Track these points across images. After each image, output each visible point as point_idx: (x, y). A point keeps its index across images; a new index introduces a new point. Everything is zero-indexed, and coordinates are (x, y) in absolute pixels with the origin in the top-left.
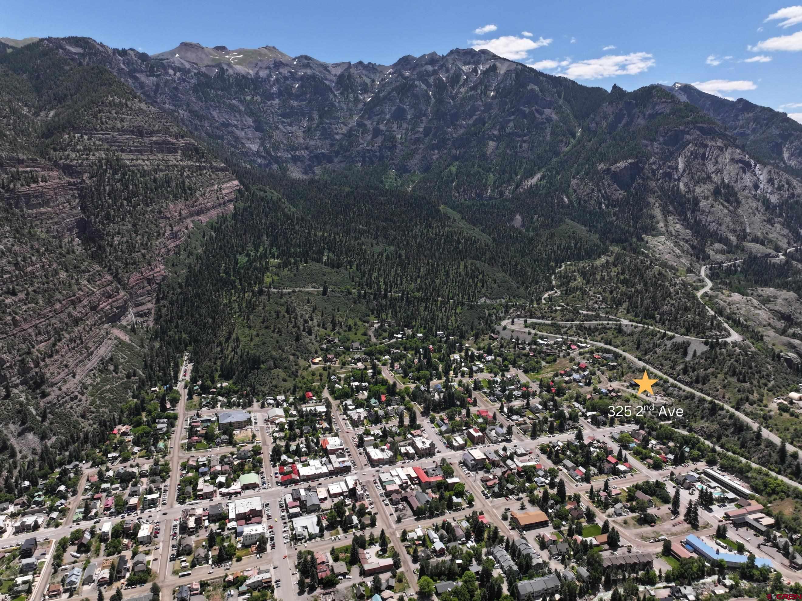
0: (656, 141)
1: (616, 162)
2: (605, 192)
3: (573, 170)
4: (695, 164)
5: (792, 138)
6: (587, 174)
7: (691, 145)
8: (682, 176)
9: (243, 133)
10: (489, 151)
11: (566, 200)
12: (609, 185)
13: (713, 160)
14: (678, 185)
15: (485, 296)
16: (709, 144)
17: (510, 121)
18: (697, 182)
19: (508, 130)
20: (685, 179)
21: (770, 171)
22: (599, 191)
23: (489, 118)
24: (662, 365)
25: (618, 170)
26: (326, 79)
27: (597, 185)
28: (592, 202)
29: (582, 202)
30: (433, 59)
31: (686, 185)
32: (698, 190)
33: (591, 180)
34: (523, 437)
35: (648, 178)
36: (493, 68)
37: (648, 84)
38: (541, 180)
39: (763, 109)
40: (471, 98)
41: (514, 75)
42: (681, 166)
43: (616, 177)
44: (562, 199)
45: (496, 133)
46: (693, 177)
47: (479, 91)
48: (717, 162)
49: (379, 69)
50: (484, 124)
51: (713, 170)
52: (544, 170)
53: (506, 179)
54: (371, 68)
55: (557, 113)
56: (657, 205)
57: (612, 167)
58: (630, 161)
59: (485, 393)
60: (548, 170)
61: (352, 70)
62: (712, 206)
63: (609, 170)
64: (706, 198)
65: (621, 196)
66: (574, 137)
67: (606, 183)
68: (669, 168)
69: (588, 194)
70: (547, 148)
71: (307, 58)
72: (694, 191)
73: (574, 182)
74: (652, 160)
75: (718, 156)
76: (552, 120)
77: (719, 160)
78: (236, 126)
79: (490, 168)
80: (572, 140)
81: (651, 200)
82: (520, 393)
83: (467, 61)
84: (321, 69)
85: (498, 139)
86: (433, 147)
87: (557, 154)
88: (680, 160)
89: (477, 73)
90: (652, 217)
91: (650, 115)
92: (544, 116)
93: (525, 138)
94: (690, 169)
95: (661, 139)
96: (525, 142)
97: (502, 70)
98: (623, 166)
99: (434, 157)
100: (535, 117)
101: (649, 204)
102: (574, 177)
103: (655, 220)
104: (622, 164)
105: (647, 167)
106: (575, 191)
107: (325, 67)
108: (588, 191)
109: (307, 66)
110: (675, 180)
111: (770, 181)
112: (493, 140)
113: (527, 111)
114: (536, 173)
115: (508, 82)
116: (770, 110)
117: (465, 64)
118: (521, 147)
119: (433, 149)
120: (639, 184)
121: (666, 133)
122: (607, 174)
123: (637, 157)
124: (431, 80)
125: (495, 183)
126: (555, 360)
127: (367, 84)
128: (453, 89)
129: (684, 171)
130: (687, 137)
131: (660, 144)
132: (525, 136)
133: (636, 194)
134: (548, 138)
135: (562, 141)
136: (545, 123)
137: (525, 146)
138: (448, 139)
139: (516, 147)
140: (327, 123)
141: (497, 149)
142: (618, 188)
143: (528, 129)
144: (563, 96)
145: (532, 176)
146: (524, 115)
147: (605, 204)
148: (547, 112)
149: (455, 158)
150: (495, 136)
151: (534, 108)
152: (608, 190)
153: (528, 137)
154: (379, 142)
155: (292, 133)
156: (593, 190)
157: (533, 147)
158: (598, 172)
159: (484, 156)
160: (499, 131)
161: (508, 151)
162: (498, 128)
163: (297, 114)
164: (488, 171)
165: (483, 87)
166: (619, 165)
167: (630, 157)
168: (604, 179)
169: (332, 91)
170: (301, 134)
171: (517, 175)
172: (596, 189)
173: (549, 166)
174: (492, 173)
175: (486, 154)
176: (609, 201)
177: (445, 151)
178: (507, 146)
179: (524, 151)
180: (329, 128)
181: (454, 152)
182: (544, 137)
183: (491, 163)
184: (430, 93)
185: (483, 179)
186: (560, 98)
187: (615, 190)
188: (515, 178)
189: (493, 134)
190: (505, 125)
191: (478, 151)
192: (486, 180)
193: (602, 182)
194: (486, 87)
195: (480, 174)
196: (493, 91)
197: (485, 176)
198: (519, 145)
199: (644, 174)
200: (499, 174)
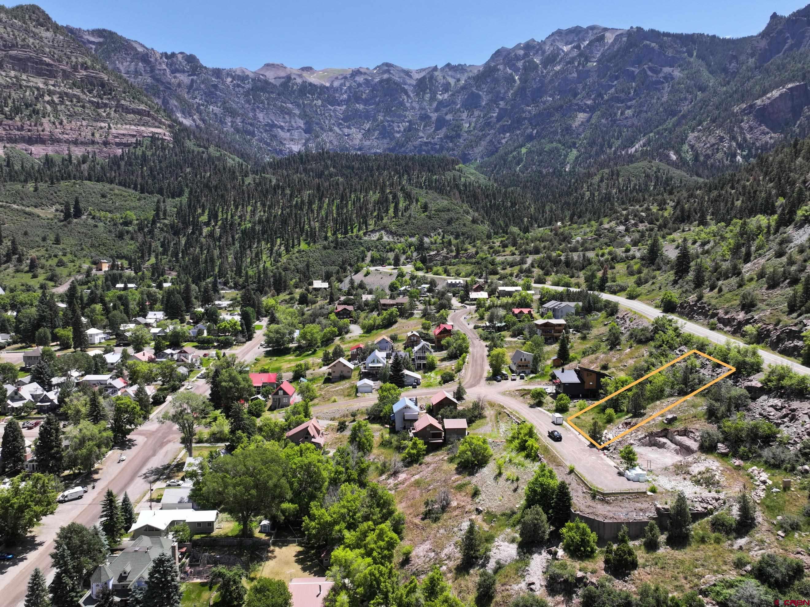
2: (745, 140)
3: (694, 123)
6: (713, 121)
9: (288, 134)
10: (576, 125)
11: (674, 157)
12: (751, 129)
17: (613, 86)
19: (607, 97)
22: (733, 138)
23: (584, 88)
25: (767, 102)
26: (405, 84)
27: (730, 131)
28: (719, 155)
29: (702, 158)
30: (529, 47)
33: (720, 126)
36: (601, 39)
38: (644, 146)
41: (625, 39)
43: (764, 114)
44: (667, 156)
45: (589, 102)
47: (576, 64)
49: (468, 70)
50: (575, 95)
52: (651, 134)
53: (593, 152)
54: (460, 69)
55: (682, 70)
57: (759, 102)
58: (790, 86)
60: (657, 133)
61: (436, 73)
63: (751, 106)
65: (772, 141)
67: (746, 126)
69: (713, 145)
70: (661, 109)
71: (387, 65)
73: (691, 136)
76: (673, 79)
78: (282, 128)
79: (574, 144)
80: (700, 95)
83: (570, 40)
84: (402, 75)
85: (592, 109)
86: (504, 130)
89: (579, 49)
92: (662, 75)
93: (629, 103)
96: (629, 108)
97: (610, 38)
98: (777, 95)
99: (503, 141)
100: (647, 76)
102: (693, 131)
104: (775, 93)
106: (692, 147)
107: (407, 73)
108: (713, 141)
109: (388, 71)
112: (584, 111)
113: (636, 71)
114: (638, 140)
115: (616, 48)
117: (567, 44)
118: (622, 113)
119: (505, 132)
122: (748, 114)
123: (804, 79)
124: (520, 64)
127: (449, 83)
128: (546, 69)
132: (631, 100)
134: (665, 99)
135: (686, 99)
136: (663, 83)
137: (629, 112)
138: (525, 118)
139: (615, 114)
140: (388, 121)
141: (588, 120)
142: (767, 130)
143: (635, 91)
144: (695, 54)
145: (632, 144)
146: (632, 77)
147: (743, 157)
148: (667, 70)
149: (530, 138)
150: (588, 107)
151: (645, 67)
152: (748, 136)
153: (634, 101)
154: (442, 133)
155: (348, 135)
156: (721, 139)
157: (641, 112)
158: (734, 115)
159: (568, 130)
160: (594, 100)
161: (603, 121)
162: (593, 96)
163: (360, 117)
164: (570, 147)
165: (583, 59)
166: (769, 95)
167: (791, 81)
168: (742, 121)
169: (406, 93)
170: (360, 136)
171: (611, 147)
172: (727, 137)
173: (660, 128)
174: (575, 147)
175: (571, 127)
176: (750, 151)
177: (518, 132)
178: (603, 116)
179: (626, 118)
180: (390, 126)
181: (529, 131)
182: (658, 99)
183: (577, 137)
184: (517, 78)
185: (561, 156)
186: (691, 56)
187: (763, 133)
188: (608, 151)
189: (586, 104)
190: (604, 92)
191: (560, 125)
192: (566, 156)
193: (740, 127)
194: (586, 59)
195: (558, 151)
196: (596, 61)
197: (564, 152)
198: (619, 112)
200: (585, 147)
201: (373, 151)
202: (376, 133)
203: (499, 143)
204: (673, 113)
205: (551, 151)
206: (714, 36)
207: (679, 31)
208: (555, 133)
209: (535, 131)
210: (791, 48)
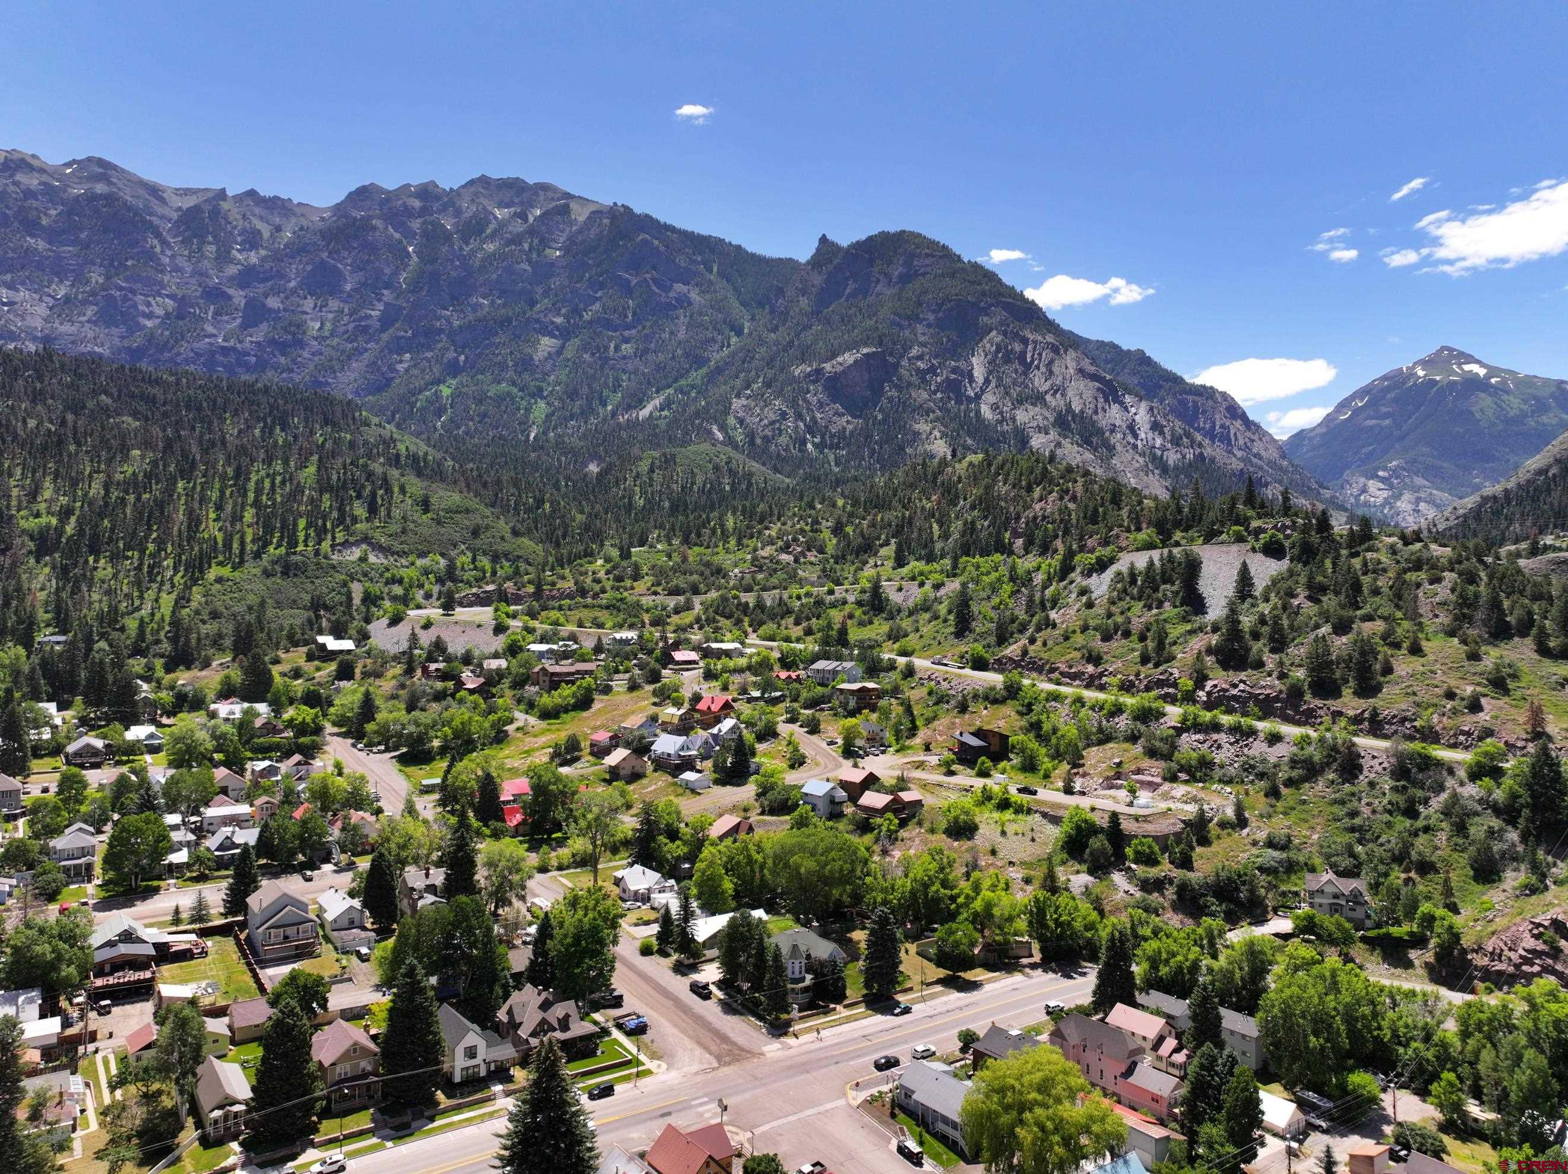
0: (920, 321)
1: (834, 355)
2: (813, 419)
3: (738, 383)
4: (1008, 370)
6: (768, 384)
7: (994, 333)
8: (983, 391)
10: (539, 357)
11: (719, 435)
12: (821, 405)
13: (1043, 369)
14: (978, 412)
16: (1031, 336)
17: (597, 299)
18: (1020, 401)
19: (588, 316)
20: (989, 398)
21: (1151, 409)
22: (799, 416)
23: (546, 293)
25: (839, 369)
26: (151, 214)
27: (794, 404)
28: (783, 440)
29: (758, 441)
30: (427, 193)
31: (995, 407)
32: (1022, 416)
33: (779, 394)
35: (910, 385)
36: (565, 210)
37: (892, 228)
38: (662, 409)
40: (505, 257)
41: (606, 221)
42: (979, 374)
43: (836, 385)
44: (710, 432)
45: (559, 320)
46: (1007, 393)
47: (526, 246)
48: (1051, 373)
49: (298, 211)
50: (532, 303)
51: (1046, 386)
52: (669, 391)
53: (576, 410)
54: (276, 205)
55: (702, 293)
56: (937, 434)
57: (828, 366)
58: (865, 351)
60: (679, 390)
61: (225, 206)
62: (1059, 445)
63: (819, 371)
64: (1043, 430)
65: (850, 427)
66: (740, 335)
67: (814, 400)
68: (954, 370)
69: (773, 423)
70: (679, 352)
71: (101, 162)
72: (1014, 419)
73: (737, 404)
74: (915, 351)
75: (1051, 362)
76: (690, 303)
77: (1055, 369)
79: (540, 390)
80: (734, 340)
81: (922, 427)
83: (507, 200)
84: (141, 192)
85: (563, 333)
86: (398, 347)
88: (974, 360)
89: (526, 220)
91: (901, 276)
92: (672, 294)
93: (626, 333)
94: (1000, 379)
95: (931, 317)
96: (627, 341)
97: (580, 214)
98: (851, 361)
99: (400, 367)
100: (651, 293)
101: (917, 434)
102: (738, 396)
104: (848, 358)
105: (904, 363)
106: (741, 421)
107: (154, 191)
108: (773, 416)
109: (104, 178)
110: (969, 400)
111: (1156, 427)
112: (553, 336)
113: (634, 280)
114: (650, 398)
115: (593, 233)
117: (501, 205)
118: (617, 348)
119: (401, 351)
120: (890, 400)
121: (940, 306)
122: (814, 382)
123: (880, 343)
124: (416, 224)
125: (548, 418)
126: (583, 702)
127: (259, 232)
128: (467, 244)
129: (987, 381)
130: (985, 318)
131: (929, 326)
132: (628, 328)
133: (886, 421)
134: (682, 335)
135: (714, 340)
136: (676, 308)
137: (627, 348)
138: (441, 331)
139: (606, 348)
140: (121, 289)
141: (560, 352)
142: (841, 410)
143: (634, 314)
144: (715, 269)
145: (640, 404)
146: (628, 290)
147: (814, 444)
148: (679, 287)
149: (453, 369)
150: (557, 328)
151: (647, 276)
152: (819, 416)
153: (634, 332)
154: (260, 333)
155: (10, 304)
156: (784, 415)
157: (646, 351)
158: (794, 380)
159: (526, 364)
160: (567, 317)
161: (586, 356)
162: (563, 311)
163: (40, 267)
164: (533, 395)
165: (536, 241)
166: (840, 359)
167: (866, 345)
168: (808, 392)
169: (158, 235)
170: (42, 310)
171: (605, 405)
172: (791, 412)
173: (683, 382)
174: (543, 398)
175: (532, 359)
176: (823, 438)
177: (429, 355)
178: (585, 347)
179: (624, 358)
180: (126, 299)
181: (451, 355)
182: (672, 333)
183: (544, 380)
184: (411, 249)
185: (519, 409)
186: (711, 271)
187: (837, 413)
188: (601, 410)
189: (553, 323)
190: (581, 306)
191: (511, 353)
192: (528, 410)
193: (805, 400)
194: (542, 241)
195: (513, 399)
196: (559, 249)
197: (524, 403)
198: (612, 345)
199: (900, 379)
200: (560, 399)
201: (82, 349)
202: (90, 311)
203: (392, 369)
204: (700, 362)
205: (500, 399)
206: (739, 247)
207: (689, 228)
208: (503, 366)
209: (462, 358)
210: (853, 295)
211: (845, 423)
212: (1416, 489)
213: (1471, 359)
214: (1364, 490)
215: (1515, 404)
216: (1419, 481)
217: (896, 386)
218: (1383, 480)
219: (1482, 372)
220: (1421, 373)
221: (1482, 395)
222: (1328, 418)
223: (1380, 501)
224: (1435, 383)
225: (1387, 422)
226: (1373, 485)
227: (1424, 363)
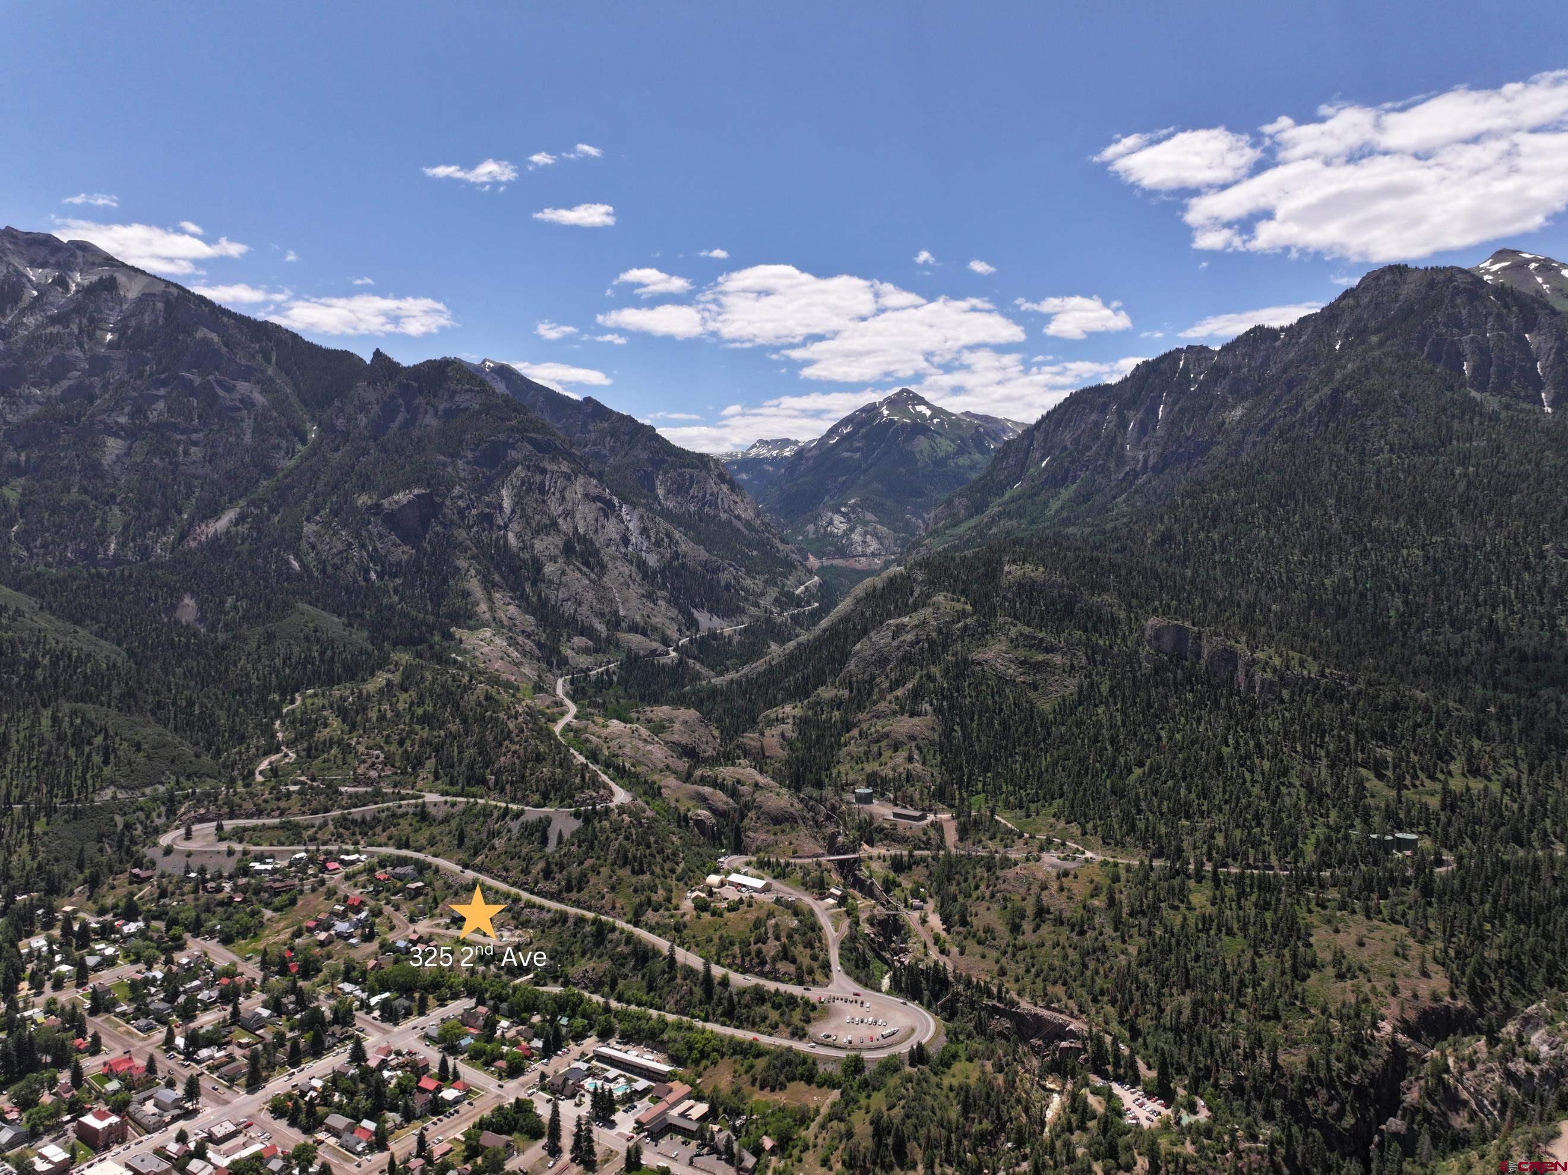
0: (461, 457)
1: (390, 492)
2: (375, 549)
3: (307, 504)
4: (530, 500)
5: (665, 465)
6: (335, 513)
7: (519, 468)
8: (510, 520)
10: (107, 461)
11: (296, 565)
12: (381, 536)
13: (558, 495)
14: (505, 536)
15: (113, 782)
16: (549, 467)
17: (158, 398)
18: (537, 532)
19: (153, 417)
20: (515, 527)
21: (642, 517)
22: (363, 546)
23: (105, 387)
24: (507, 870)
25: (395, 507)
27: (358, 535)
28: (350, 568)
29: (329, 569)
31: (519, 535)
32: (539, 545)
33: (345, 524)
34: (228, 1095)
35: (452, 522)
36: (109, 285)
37: (438, 357)
38: (236, 524)
39: (622, 418)
40: (52, 340)
41: (160, 305)
42: (507, 504)
43: (393, 520)
44: (288, 562)
45: (123, 420)
46: (528, 523)
47: (75, 328)
48: (564, 498)
50: (91, 399)
51: (559, 512)
52: (242, 502)
53: (153, 520)
55: (263, 391)
56: (473, 572)
57: (385, 502)
58: (416, 491)
59: (123, 1015)
60: (252, 503)
62: (564, 573)
63: (378, 506)
64: (553, 559)
65: (405, 557)
66: (304, 440)
67: (375, 531)
68: (488, 506)
69: (340, 552)
70: (247, 459)
72: (532, 547)
73: (309, 528)
74: (457, 490)
75: (565, 488)
76: (253, 405)
77: (567, 495)
79: (113, 497)
80: (299, 446)
81: (462, 563)
82: (215, 994)
83: (40, 260)
85: (130, 434)
87: (269, 471)
88: (504, 492)
89: (67, 288)
90: (466, 594)
91: (445, 410)
92: (236, 396)
93: (194, 436)
94: (523, 510)
95: (470, 455)
96: (195, 444)
97: (132, 291)
98: (405, 501)
100: (216, 396)
101: (458, 569)
102: (308, 520)
103: (471, 599)
104: (402, 497)
105: (448, 502)
106: (313, 547)
108: (340, 546)
110: (500, 528)
111: (644, 531)
112: (116, 435)
113: (197, 381)
114: (224, 509)
115: (147, 318)
116: (630, 420)
117: (33, 264)
118: (186, 453)
120: (437, 534)
121: (478, 445)
122: (375, 514)
123: (429, 485)
125: (126, 527)
126: (293, 902)
129: (513, 511)
130: (513, 454)
131: (468, 463)
132: (196, 431)
133: (434, 552)
134: (248, 439)
135: (279, 447)
136: (240, 409)
137: (196, 452)
139: (176, 454)
141: (128, 454)
142: (398, 541)
143: (200, 417)
144: (274, 359)
145: (215, 515)
146: (190, 389)
147: (376, 572)
148: (242, 386)
149: (16, 469)
150: (122, 428)
151: (211, 377)
152: (379, 545)
153: (201, 435)
156: (349, 545)
157: (215, 455)
158: (357, 510)
159: (95, 469)
160: (132, 417)
161: (156, 461)
162: (127, 410)
164: (107, 503)
165: (85, 321)
166: (396, 497)
167: (416, 484)
168: (369, 523)
171: (180, 513)
172: (356, 542)
173: (254, 493)
174: (116, 504)
175: (100, 464)
176: (383, 566)
178: (153, 452)
179: (194, 462)
181: (11, 454)
182: (238, 437)
183: (115, 485)
185: (94, 520)
186: (269, 362)
187: (394, 544)
188: (177, 519)
189: (117, 423)
190: (146, 406)
191: (78, 457)
192: (104, 521)
193: (368, 530)
194: (91, 321)
195: (86, 508)
196: (111, 331)
197: (99, 513)
198: (181, 449)
199: (444, 516)
200: (136, 508)
205: (73, 509)
208: (70, 470)
209: (23, 456)
210: (406, 423)
211: (403, 553)
212: (865, 523)
213: (922, 401)
214: (831, 523)
215: (945, 446)
216: (870, 516)
217: (442, 523)
218: (844, 515)
219: (928, 413)
220: (885, 412)
221: (922, 438)
222: (822, 441)
223: (840, 532)
224: (892, 422)
225: (858, 455)
226: (837, 519)
227: (891, 402)
